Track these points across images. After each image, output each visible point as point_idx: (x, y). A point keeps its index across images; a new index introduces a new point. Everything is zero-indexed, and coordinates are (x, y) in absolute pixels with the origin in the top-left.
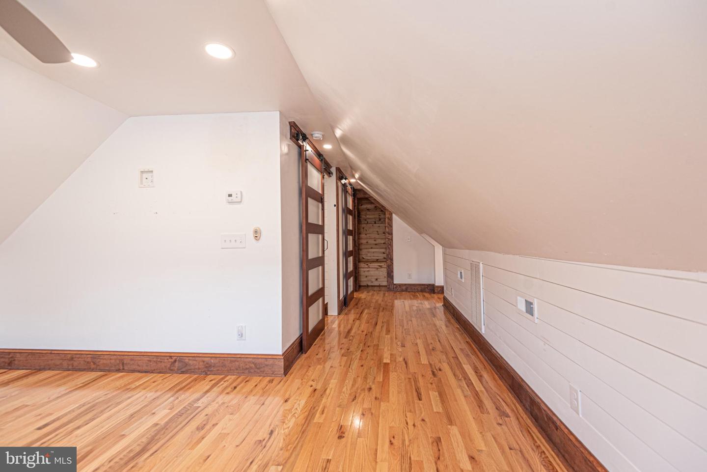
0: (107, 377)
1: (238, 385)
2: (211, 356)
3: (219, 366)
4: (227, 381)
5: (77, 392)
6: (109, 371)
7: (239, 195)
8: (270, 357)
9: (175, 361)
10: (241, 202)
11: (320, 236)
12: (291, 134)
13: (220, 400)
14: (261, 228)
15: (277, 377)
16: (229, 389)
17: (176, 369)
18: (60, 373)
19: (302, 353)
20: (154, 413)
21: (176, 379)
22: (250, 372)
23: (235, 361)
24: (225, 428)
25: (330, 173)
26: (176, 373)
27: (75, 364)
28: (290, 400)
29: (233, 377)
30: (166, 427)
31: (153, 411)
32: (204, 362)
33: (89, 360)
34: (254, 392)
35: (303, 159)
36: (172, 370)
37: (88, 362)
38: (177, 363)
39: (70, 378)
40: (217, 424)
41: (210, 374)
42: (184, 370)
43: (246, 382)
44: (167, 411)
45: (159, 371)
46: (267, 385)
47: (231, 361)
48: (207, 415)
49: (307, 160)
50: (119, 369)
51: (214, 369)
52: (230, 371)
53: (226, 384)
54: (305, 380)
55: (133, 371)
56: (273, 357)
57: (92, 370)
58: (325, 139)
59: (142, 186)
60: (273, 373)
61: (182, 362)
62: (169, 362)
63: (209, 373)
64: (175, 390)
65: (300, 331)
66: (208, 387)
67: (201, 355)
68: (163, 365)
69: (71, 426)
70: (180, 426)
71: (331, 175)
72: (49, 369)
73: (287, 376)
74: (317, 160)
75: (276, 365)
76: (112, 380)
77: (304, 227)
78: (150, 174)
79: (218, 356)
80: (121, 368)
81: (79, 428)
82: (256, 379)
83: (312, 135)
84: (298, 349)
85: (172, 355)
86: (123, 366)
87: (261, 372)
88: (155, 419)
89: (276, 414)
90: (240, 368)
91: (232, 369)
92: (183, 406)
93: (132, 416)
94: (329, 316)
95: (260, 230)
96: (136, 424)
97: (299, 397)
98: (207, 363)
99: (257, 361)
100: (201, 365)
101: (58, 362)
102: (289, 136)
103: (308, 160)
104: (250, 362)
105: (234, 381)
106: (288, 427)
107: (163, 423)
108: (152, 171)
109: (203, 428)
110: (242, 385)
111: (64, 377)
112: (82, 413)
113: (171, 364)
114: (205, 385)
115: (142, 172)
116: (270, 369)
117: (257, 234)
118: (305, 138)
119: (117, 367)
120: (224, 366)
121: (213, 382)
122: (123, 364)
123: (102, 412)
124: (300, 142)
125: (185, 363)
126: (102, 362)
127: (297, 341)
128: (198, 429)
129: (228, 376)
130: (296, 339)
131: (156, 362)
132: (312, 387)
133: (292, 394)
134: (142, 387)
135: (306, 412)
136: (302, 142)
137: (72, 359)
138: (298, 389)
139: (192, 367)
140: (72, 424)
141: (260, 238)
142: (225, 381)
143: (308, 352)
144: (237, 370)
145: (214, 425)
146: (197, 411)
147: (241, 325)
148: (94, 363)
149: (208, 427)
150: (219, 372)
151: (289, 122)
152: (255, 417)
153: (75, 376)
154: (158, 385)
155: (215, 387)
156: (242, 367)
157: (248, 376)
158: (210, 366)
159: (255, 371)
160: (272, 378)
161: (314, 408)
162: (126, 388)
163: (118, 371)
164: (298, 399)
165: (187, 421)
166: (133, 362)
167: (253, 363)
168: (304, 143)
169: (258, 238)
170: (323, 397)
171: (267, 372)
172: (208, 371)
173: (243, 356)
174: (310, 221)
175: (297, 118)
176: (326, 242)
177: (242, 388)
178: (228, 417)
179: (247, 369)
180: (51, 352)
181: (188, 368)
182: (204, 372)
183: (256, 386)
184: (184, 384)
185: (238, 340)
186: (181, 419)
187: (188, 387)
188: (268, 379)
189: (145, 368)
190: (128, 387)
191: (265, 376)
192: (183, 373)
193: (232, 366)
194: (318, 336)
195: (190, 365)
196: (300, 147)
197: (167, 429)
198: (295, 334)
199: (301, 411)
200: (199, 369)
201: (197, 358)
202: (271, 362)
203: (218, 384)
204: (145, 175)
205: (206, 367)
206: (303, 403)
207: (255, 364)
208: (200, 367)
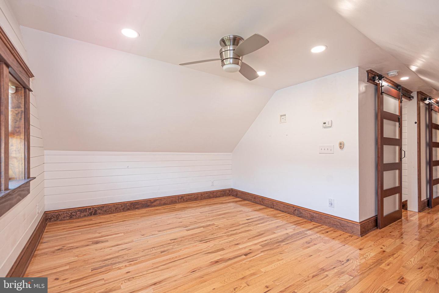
0: (267, 209)
1: (329, 231)
2: (314, 212)
3: (318, 219)
4: (323, 227)
5: (255, 212)
6: (268, 207)
7: (330, 123)
8: (350, 222)
9: (296, 210)
10: (331, 126)
11: (397, 148)
12: (368, 79)
13: (318, 235)
14: (344, 142)
15: (355, 235)
16: (323, 232)
17: (296, 214)
18: (250, 203)
19: (377, 228)
20: (286, 229)
21: (296, 218)
22: (337, 227)
23: (328, 218)
24: (320, 248)
25: (410, 98)
26: (296, 216)
27: (256, 200)
28: (363, 250)
29: (327, 227)
30: (292, 236)
31: (286, 228)
32: (310, 214)
33: (260, 200)
34: (339, 238)
35: (379, 93)
36: (294, 214)
37: (260, 201)
38: (296, 211)
39: (255, 205)
40: (316, 244)
41: (313, 222)
42: (300, 215)
43: (334, 231)
44: (292, 230)
45: (288, 212)
46: (348, 237)
47: (326, 218)
48: (311, 239)
49: (382, 93)
50: (272, 207)
51: (316, 220)
52: (324, 223)
53: (322, 229)
54: (377, 244)
55: (277, 210)
56: (353, 223)
57: (262, 205)
58: (400, 74)
59: (281, 122)
60: (352, 232)
61: (299, 211)
62: (293, 209)
63: (313, 220)
64: (296, 223)
65: (376, 213)
66: (312, 227)
67: (308, 210)
68: (290, 210)
69: (256, 223)
70: (298, 238)
71: (411, 98)
72: (248, 200)
73: (362, 237)
74: (394, 91)
75: (355, 228)
76: (269, 211)
77: (379, 141)
78: (284, 117)
79: (318, 213)
80: (273, 207)
81: (259, 224)
82: (340, 232)
83: (388, 74)
84: (374, 224)
85: (294, 206)
86: (273, 206)
87: (344, 229)
88: (287, 232)
89: (352, 253)
90: (330, 223)
91: (326, 222)
92: (299, 231)
93: (278, 227)
94: (408, 211)
95: (344, 143)
96: (279, 230)
97: (371, 251)
98: (312, 215)
99: (341, 222)
100: (309, 215)
101: (251, 198)
102: (366, 80)
103: (384, 92)
104: (337, 221)
105: (327, 229)
106: (360, 262)
107: (290, 234)
108: (285, 115)
109: (309, 243)
110: (332, 232)
111: (253, 205)
112: (260, 219)
113: (294, 211)
114: (310, 226)
115: (281, 116)
116: (350, 229)
117: (341, 146)
118: (381, 77)
119: (271, 206)
120: (321, 219)
121: (315, 226)
122: (273, 205)
123: (266, 221)
124: (377, 81)
125: (300, 212)
126: (265, 202)
127: (373, 218)
128: (306, 242)
129: (323, 225)
130: (372, 217)
131: (287, 208)
132: (382, 249)
133: (365, 247)
134: (281, 217)
135: (374, 260)
136: (379, 82)
137: (255, 198)
138: (370, 246)
139: (304, 215)
140: (257, 222)
141: (343, 148)
142: (321, 227)
143: (383, 229)
144: (329, 223)
145: (315, 244)
146: (306, 235)
147: (331, 198)
148: (263, 202)
149: (312, 244)
150: (318, 222)
151: (367, 71)
152: (338, 249)
153: (256, 205)
154: (287, 218)
155: (316, 228)
156: (332, 223)
157: (335, 229)
158: (313, 217)
159: (340, 228)
160: (351, 235)
161: (382, 260)
162: (275, 216)
163: (271, 208)
164: (369, 252)
165: (301, 237)
166: (277, 205)
167: (339, 222)
168: (380, 82)
169: (342, 148)
170: (390, 257)
171: (349, 231)
172: (312, 219)
173: (332, 217)
174: (385, 136)
175: (373, 67)
176: (403, 152)
177: (332, 234)
178: (322, 243)
179: (335, 225)
180: (248, 194)
181: (302, 215)
182: (310, 219)
183: (340, 235)
184: (300, 222)
185: (329, 207)
186: (298, 236)
187: (302, 223)
188: (349, 234)
189: (282, 209)
190: (276, 215)
191: (346, 232)
192: (299, 217)
193: (326, 221)
194: (395, 221)
195: (303, 214)
196: (377, 85)
197: (292, 237)
198: (371, 213)
199: (370, 258)
200: (308, 217)
201: (306, 211)
202: (351, 225)
203: (318, 227)
204: (282, 117)
205: (311, 217)
206: (373, 254)
207: (340, 224)
208: (308, 216)
